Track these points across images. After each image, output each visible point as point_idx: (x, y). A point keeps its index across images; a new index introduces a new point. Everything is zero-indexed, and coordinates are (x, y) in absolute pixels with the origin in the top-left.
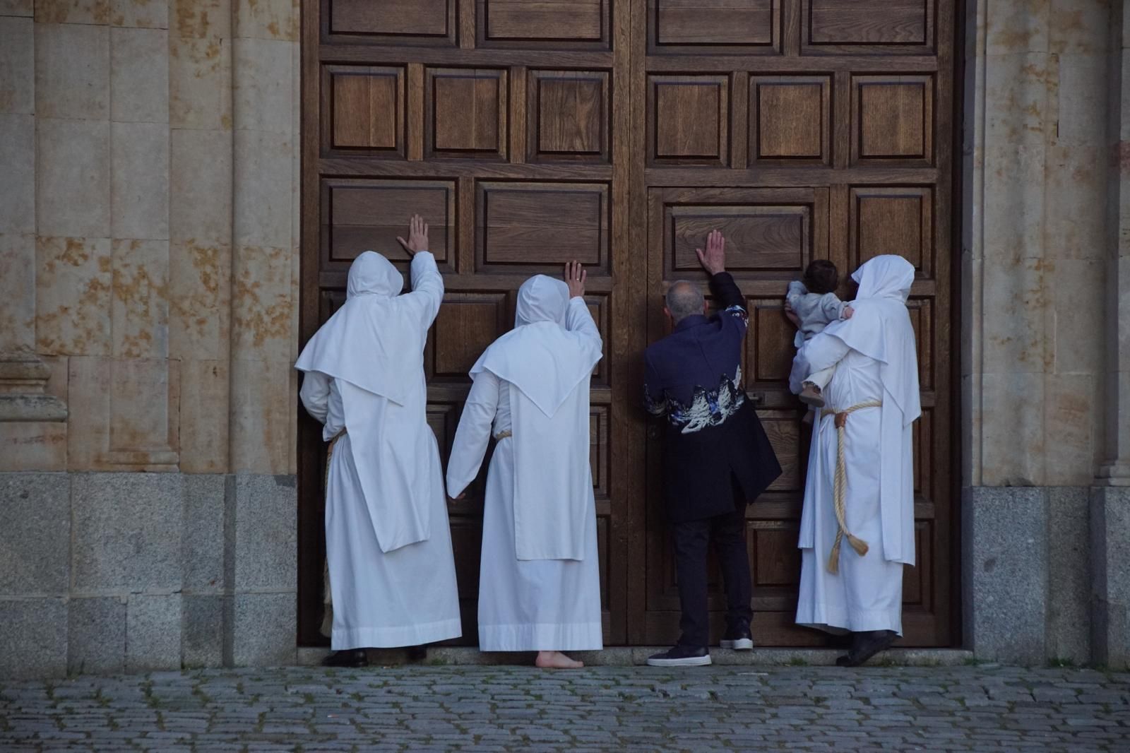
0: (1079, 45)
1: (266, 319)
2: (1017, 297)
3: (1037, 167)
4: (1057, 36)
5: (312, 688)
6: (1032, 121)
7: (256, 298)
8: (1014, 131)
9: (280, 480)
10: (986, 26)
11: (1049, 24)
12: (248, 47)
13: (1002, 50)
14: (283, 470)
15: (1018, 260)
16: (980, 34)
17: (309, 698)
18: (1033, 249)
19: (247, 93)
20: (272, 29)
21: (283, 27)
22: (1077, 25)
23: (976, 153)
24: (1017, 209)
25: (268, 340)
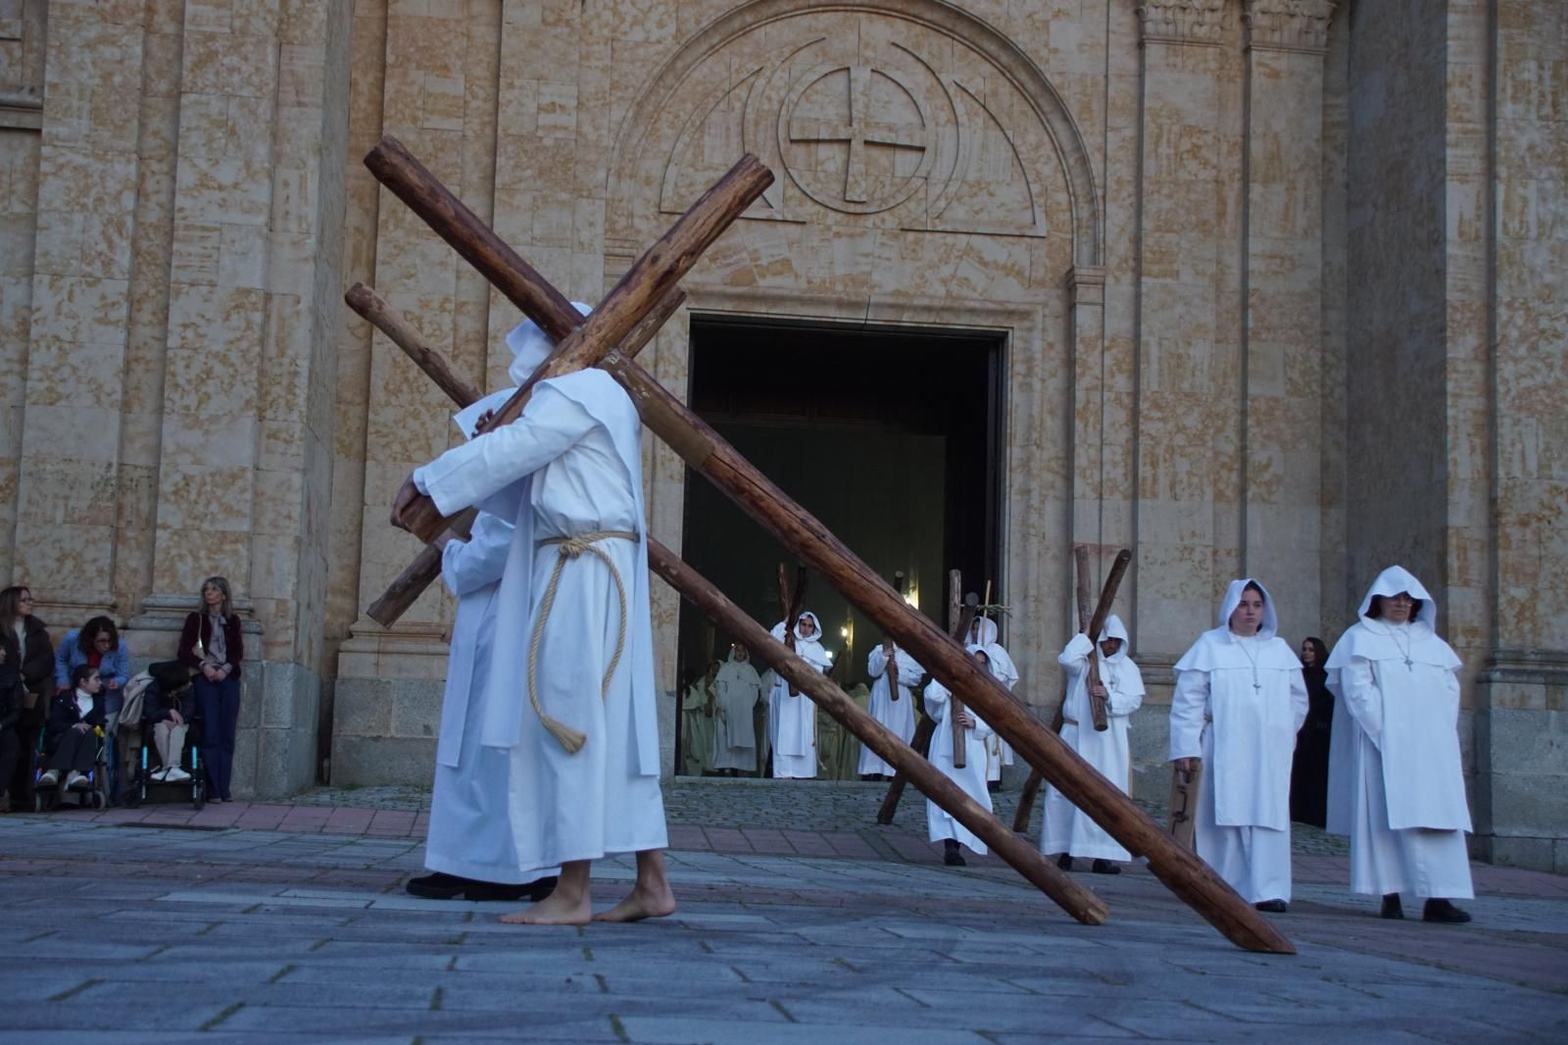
0: (1054, 497)
1: (664, 616)
2: (1025, 616)
3: (1034, 553)
4: (1044, 492)
5: (684, 791)
6: (1032, 531)
7: (659, 605)
8: (1024, 536)
9: (669, 694)
10: (1011, 486)
11: (1040, 487)
12: (660, 485)
13: (1019, 497)
14: (669, 689)
15: (1026, 597)
16: (1008, 490)
17: (684, 795)
18: (1032, 592)
19: (658, 507)
20: (671, 477)
21: (677, 477)
22: (1052, 487)
23: (1006, 546)
24: (1025, 573)
25: (665, 626)
